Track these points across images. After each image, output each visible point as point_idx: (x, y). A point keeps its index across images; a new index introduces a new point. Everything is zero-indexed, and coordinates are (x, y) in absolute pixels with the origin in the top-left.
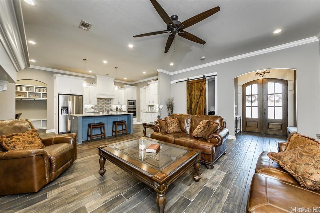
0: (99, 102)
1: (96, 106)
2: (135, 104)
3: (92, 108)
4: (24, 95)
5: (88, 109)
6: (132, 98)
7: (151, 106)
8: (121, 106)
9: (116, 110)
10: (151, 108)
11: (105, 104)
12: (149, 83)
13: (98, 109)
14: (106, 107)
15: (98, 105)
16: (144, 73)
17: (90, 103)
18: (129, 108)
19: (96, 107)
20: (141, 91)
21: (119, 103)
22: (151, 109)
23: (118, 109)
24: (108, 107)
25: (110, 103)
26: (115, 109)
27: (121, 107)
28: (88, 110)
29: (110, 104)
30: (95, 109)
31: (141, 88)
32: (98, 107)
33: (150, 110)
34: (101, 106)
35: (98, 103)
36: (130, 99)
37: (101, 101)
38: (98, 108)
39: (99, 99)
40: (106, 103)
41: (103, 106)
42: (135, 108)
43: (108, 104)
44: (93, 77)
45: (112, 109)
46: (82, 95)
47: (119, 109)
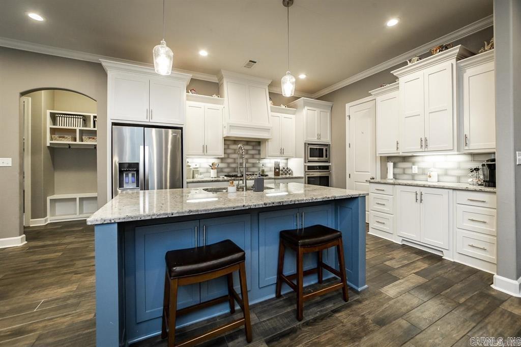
0: (229, 151)
1: (222, 162)
2: (326, 157)
3: (213, 166)
4: (70, 137)
5: (201, 170)
6: (319, 136)
7: (395, 160)
8: (285, 161)
9: (273, 173)
10: (395, 167)
11: (246, 156)
12: (395, 73)
13: (227, 170)
14: (248, 165)
15: (228, 157)
16: (393, 22)
17: (205, 151)
18: (310, 168)
19: (221, 165)
20: (347, 114)
21: (282, 152)
22: (397, 171)
23: (279, 169)
24: (254, 165)
25: (259, 154)
26: (271, 171)
27: (287, 164)
28: (201, 174)
29: (257, 156)
30: (220, 171)
31: (347, 105)
32: (229, 164)
33: (390, 175)
34: (235, 162)
35: (228, 154)
36: (314, 140)
37: (234, 147)
38: (228, 167)
39: (229, 141)
40: (247, 153)
41: (240, 161)
42: (327, 168)
43: (253, 157)
44: (214, 79)
45: (263, 171)
46: (181, 129)
47: (281, 169)
